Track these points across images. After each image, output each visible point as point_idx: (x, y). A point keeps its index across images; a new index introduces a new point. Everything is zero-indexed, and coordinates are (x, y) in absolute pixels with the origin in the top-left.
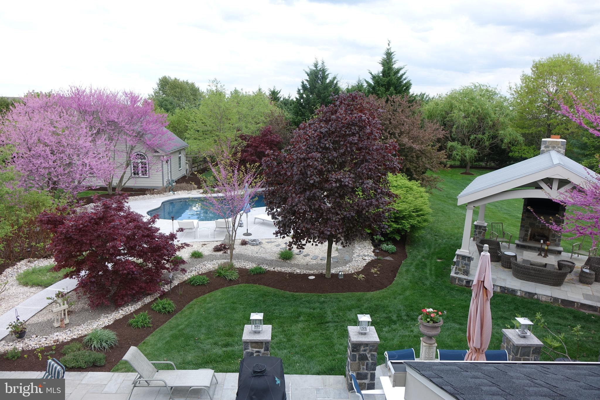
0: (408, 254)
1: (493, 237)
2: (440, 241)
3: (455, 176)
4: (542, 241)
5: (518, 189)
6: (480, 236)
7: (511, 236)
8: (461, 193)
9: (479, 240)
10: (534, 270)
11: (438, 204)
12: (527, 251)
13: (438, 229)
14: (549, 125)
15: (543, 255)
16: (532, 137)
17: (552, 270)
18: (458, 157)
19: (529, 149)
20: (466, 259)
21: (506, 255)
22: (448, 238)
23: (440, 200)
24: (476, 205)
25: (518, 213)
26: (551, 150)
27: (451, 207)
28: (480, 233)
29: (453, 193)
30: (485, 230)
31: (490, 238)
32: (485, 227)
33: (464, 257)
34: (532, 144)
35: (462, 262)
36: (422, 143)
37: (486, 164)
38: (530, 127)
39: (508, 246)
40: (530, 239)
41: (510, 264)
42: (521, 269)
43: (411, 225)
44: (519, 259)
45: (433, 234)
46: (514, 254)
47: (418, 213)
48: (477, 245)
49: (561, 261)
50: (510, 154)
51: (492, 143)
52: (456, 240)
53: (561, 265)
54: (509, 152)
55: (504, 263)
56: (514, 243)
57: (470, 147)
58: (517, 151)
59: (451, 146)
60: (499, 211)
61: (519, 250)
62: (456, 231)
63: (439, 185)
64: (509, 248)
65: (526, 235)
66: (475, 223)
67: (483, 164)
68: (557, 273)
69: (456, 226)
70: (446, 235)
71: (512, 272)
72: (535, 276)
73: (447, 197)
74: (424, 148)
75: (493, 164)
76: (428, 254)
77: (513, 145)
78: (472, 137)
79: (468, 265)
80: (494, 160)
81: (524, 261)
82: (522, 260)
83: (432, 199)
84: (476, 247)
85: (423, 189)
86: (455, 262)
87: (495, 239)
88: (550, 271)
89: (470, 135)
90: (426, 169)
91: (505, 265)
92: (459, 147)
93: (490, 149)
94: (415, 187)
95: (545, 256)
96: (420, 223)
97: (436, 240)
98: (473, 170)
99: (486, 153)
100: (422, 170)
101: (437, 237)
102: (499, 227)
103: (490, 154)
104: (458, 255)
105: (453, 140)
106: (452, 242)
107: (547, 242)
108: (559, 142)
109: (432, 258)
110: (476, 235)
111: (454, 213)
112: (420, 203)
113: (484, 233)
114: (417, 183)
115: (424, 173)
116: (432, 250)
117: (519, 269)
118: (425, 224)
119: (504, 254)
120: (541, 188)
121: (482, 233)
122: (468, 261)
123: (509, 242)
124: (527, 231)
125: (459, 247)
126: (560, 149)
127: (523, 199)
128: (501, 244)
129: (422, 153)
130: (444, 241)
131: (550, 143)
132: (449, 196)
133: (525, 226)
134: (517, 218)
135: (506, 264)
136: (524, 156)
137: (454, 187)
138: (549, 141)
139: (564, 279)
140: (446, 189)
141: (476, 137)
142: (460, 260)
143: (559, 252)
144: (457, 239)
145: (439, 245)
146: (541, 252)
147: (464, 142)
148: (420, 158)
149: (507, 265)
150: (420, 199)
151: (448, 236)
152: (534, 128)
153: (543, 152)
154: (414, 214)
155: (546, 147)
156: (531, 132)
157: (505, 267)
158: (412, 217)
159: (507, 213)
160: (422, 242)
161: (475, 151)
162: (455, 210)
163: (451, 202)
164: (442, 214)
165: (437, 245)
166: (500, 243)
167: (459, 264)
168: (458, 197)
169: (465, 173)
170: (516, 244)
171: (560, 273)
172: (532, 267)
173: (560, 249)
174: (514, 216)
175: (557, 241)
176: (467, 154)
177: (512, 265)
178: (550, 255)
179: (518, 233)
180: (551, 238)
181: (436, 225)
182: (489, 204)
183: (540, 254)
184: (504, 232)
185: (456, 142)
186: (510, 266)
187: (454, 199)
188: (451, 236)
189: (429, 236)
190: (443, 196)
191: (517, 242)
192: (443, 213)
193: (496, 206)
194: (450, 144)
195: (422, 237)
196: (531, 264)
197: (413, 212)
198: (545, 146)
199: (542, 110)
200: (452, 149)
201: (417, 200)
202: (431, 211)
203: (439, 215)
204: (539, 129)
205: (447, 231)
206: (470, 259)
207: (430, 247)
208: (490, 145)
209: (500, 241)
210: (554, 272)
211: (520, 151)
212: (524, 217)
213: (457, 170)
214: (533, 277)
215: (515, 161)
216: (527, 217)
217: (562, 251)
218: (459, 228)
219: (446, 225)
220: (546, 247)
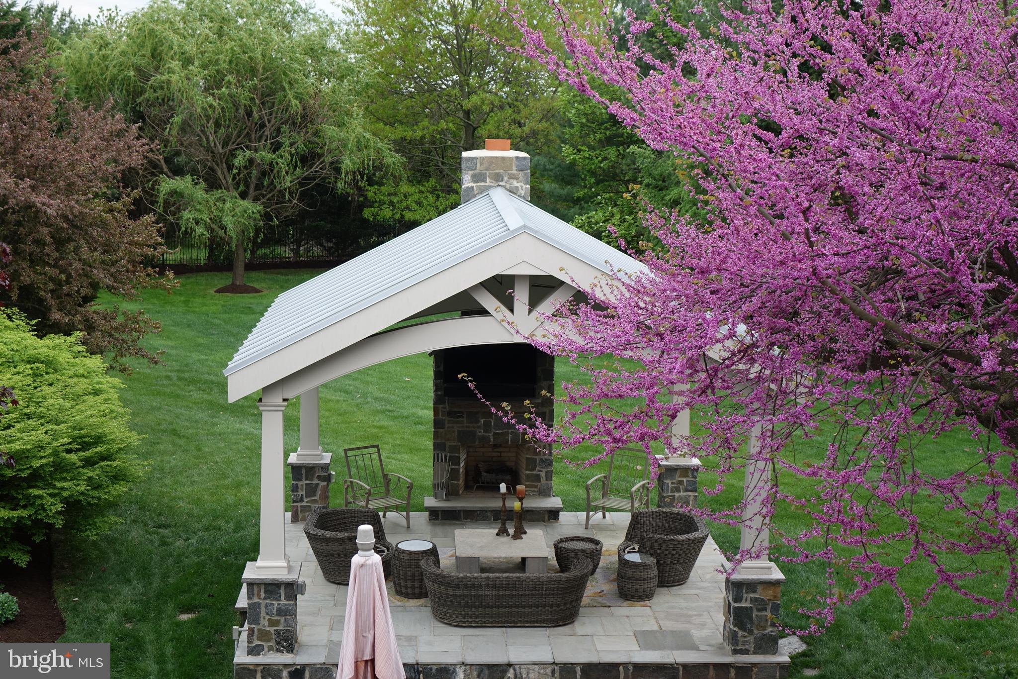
0: (68, 617)
1: (354, 497)
2: (179, 543)
3: (199, 300)
4: (503, 487)
5: (417, 321)
6: (315, 501)
7: (411, 487)
8: (237, 357)
9: (312, 518)
10: (495, 585)
11: (154, 409)
12: (462, 526)
13: (166, 500)
14: (467, 113)
15: (511, 531)
16: (424, 152)
17: (545, 575)
18: (200, 230)
19: (421, 192)
20: (282, 592)
21: (404, 552)
22: (207, 529)
23: (159, 393)
24: (292, 393)
25: (417, 406)
26: (490, 187)
27: (200, 415)
28: (311, 491)
29: (199, 361)
30: (328, 478)
31: (347, 503)
32: (325, 467)
33: (272, 588)
34: (427, 176)
35: (268, 606)
36: (70, 188)
37: (296, 252)
38: (413, 119)
39: (404, 522)
40: (467, 487)
41: (422, 580)
42: (458, 592)
43: (65, 501)
44: (446, 560)
45: (151, 523)
46: (428, 546)
47: (88, 454)
48: (309, 535)
49: (561, 541)
50: (367, 213)
51: (305, 178)
52: (236, 530)
53: (564, 556)
54: (361, 206)
55: (403, 583)
56: (421, 508)
57: (235, 194)
58: (386, 199)
59: (173, 193)
60: (358, 406)
61: (439, 530)
62: (230, 499)
63: (151, 342)
64: (408, 527)
65: (454, 474)
66: (293, 458)
67: (285, 252)
68: (558, 581)
69: (227, 481)
70: (199, 519)
71: (429, 609)
72: (498, 607)
73: (180, 379)
74: (77, 208)
75: (317, 250)
76: (141, 601)
77: (371, 182)
78: (239, 160)
79: (290, 613)
80: (317, 235)
81: (461, 562)
82: (453, 560)
83: (129, 395)
84: (305, 542)
85: (95, 362)
86: (243, 613)
87: (364, 504)
88: (539, 578)
89: (232, 154)
90: (95, 286)
91: (406, 587)
92: (199, 193)
93: (303, 196)
94: (64, 357)
95: (519, 534)
96: (98, 487)
97: (164, 543)
98: (254, 274)
99: (290, 211)
100: (83, 292)
101: (166, 532)
102: (368, 462)
103: (303, 215)
104: (251, 584)
105: (177, 171)
106: (221, 541)
107: (518, 487)
108: (510, 159)
109: (159, 613)
110: (301, 500)
111: (213, 434)
112: (92, 416)
113: (326, 490)
114: (71, 339)
115: (87, 300)
116: (156, 583)
117: (450, 591)
118: (120, 489)
119: (397, 549)
120: (484, 312)
121: (319, 492)
122: (288, 598)
123: (407, 508)
124: (455, 461)
125: (252, 551)
126: (515, 183)
127: (430, 355)
128: (382, 519)
129: (76, 227)
130: (194, 541)
131: (486, 165)
132: (186, 375)
133: (448, 444)
134: (417, 423)
135: (409, 584)
136: (408, 216)
137: (201, 340)
138: (483, 159)
139: (579, 599)
140: (173, 352)
141: (251, 161)
142: (261, 599)
143: (553, 515)
144: (238, 527)
145: (178, 561)
146: (504, 524)
147: (216, 179)
148: (71, 246)
149: (413, 587)
150: (91, 399)
151: (205, 521)
152: (426, 122)
153: (471, 195)
154: (73, 457)
155: (477, 178)
156: (419, 134)
157: (407, 596)
158: (67, 471)
159: (383, 412)
160: (113, 558)
161: (251, 207)
162: (214, 425)
163: (196, 395)
164: (174, 445)
165: (170, 561)
166: (381, 514)
167: (258, 614)
168: (226, 372)
169: (233, 289)
170: (427, 509)
171: (568, 581)
172: (488, 578)
173: (554, 502)
174: (407, 417)
175: (543, 480)
176: (228, 220)
177: (428, 584)
178: (531, 527)
179: (429, 471)
180: (525, 472)
181: (156, 488)
182: (325, 386)
183: (503, 532)
184: (385, 476)
185: (188, 178)
186: (421, 587)
187: (206, 382)
188: (216, 518)
189: (136, 534)
190: (168, 378)
191: (430, 502)
192: (177, 441)
193: (346, 392)
194: (167, 184)
195: (111, 541)
196: (483, 570)
197: (69, 451)
198: (474, 176)
199: (440, 64)
200: (176, 201)
201: (82, 407)
202: (134, 438)
203: (161, 447)
204: (443, 124)
205: (198, 502)
206: (292, 589)
207: (145, 573)
208: (301, 184)
209: (380, 509)
210: (550, 581)
211: (395, 199)
212: (440, 417)
213: (202, 279)
214: (495, 611)
215: (385, 235)
216: (450, 414)
217: (561, 509)
218: (238, 485)
219: (193, 483)
220: (517, 505)
